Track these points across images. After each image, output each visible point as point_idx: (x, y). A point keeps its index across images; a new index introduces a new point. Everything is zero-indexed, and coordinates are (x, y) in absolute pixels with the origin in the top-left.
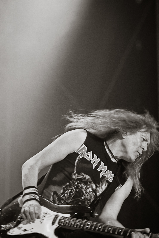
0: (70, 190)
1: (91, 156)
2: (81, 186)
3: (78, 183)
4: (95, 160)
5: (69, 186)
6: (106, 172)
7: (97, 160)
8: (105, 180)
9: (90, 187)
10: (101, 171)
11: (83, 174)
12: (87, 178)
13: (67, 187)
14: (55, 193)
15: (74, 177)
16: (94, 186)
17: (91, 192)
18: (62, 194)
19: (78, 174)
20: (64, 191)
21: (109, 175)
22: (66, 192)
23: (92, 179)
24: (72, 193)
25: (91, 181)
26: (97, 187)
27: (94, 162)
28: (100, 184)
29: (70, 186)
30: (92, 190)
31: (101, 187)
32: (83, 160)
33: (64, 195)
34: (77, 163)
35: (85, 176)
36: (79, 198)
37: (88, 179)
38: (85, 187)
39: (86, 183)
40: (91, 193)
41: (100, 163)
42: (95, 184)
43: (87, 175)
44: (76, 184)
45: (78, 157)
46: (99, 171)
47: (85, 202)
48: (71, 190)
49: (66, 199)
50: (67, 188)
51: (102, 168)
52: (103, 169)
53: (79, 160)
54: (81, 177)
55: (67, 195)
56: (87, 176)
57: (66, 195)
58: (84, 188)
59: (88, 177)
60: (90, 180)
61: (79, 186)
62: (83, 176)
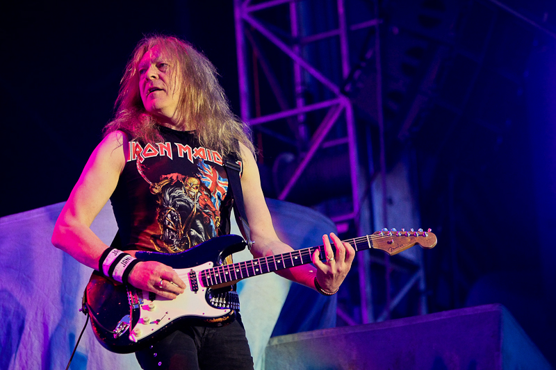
0: (169, 216)
1: (153, 149)
2: (177, 195)
3: (169, 194)
4: (164, 149)
5: (162, 211)
6: (193, 152)
7: (166, 146)
8: (201, 163)
9: (190, 188)
10: (185, 154)
11: (163, 176)
12: (174, 178)
13: (160, 214)
14: (155, 238)
15: (157, 191)
16: (194, 181)
17: (197, 193)
18: (165, 230)
19: (158, 183)
20: (163, 223)
21: (201, 153)
22: (167, 222)
23: (182, 175)
24: (175, 216)
25: (183, 176)
26: (199, 178)
27: (166, 152)
28: (199, 171)
29: (164, 209)
30: (197, 191)
31: (205, 175)
32: (148, 161)
33: (169, 229)
34: (143, 172)
35: (169, 176)
36: (190, 216)
37: (177, 177)
38: (183, 191)
39: (179, 185)
40: (199, 194)
41: (174, 147)
42: (194, 177)
43: (170, 174)
44: (168, 197)
45: (137, 164)
46: (183, 156)
47: (202, 215)
48: (170, 213)
49: (176, 232)
50: (163, 215)
51: (183, 150)
52: (187, 151)
53: (142, 167)
54: (165, 182)
55: (172, 225)
56: (172, 175)
57: (170, 227)
58: (184, 193)
59: (174, 176)
60: (181, 176)
61: (174, 197)
62: (167, 178)
